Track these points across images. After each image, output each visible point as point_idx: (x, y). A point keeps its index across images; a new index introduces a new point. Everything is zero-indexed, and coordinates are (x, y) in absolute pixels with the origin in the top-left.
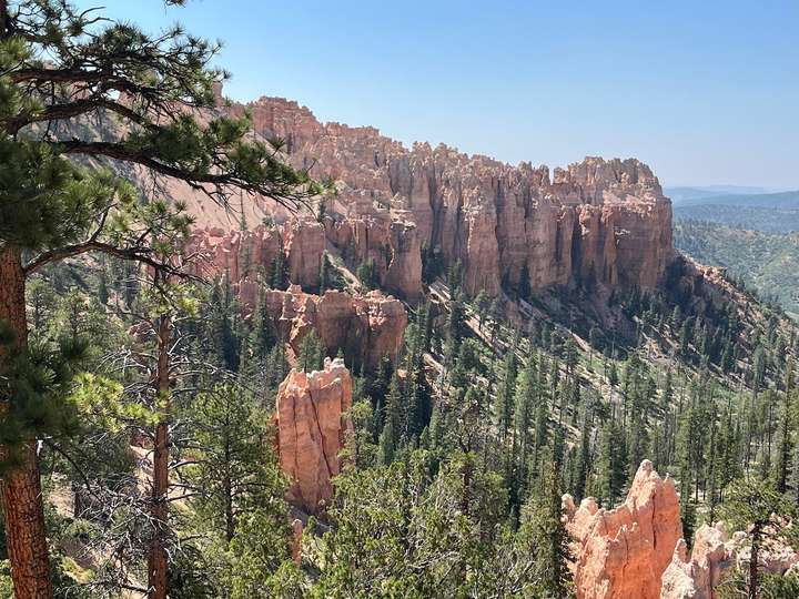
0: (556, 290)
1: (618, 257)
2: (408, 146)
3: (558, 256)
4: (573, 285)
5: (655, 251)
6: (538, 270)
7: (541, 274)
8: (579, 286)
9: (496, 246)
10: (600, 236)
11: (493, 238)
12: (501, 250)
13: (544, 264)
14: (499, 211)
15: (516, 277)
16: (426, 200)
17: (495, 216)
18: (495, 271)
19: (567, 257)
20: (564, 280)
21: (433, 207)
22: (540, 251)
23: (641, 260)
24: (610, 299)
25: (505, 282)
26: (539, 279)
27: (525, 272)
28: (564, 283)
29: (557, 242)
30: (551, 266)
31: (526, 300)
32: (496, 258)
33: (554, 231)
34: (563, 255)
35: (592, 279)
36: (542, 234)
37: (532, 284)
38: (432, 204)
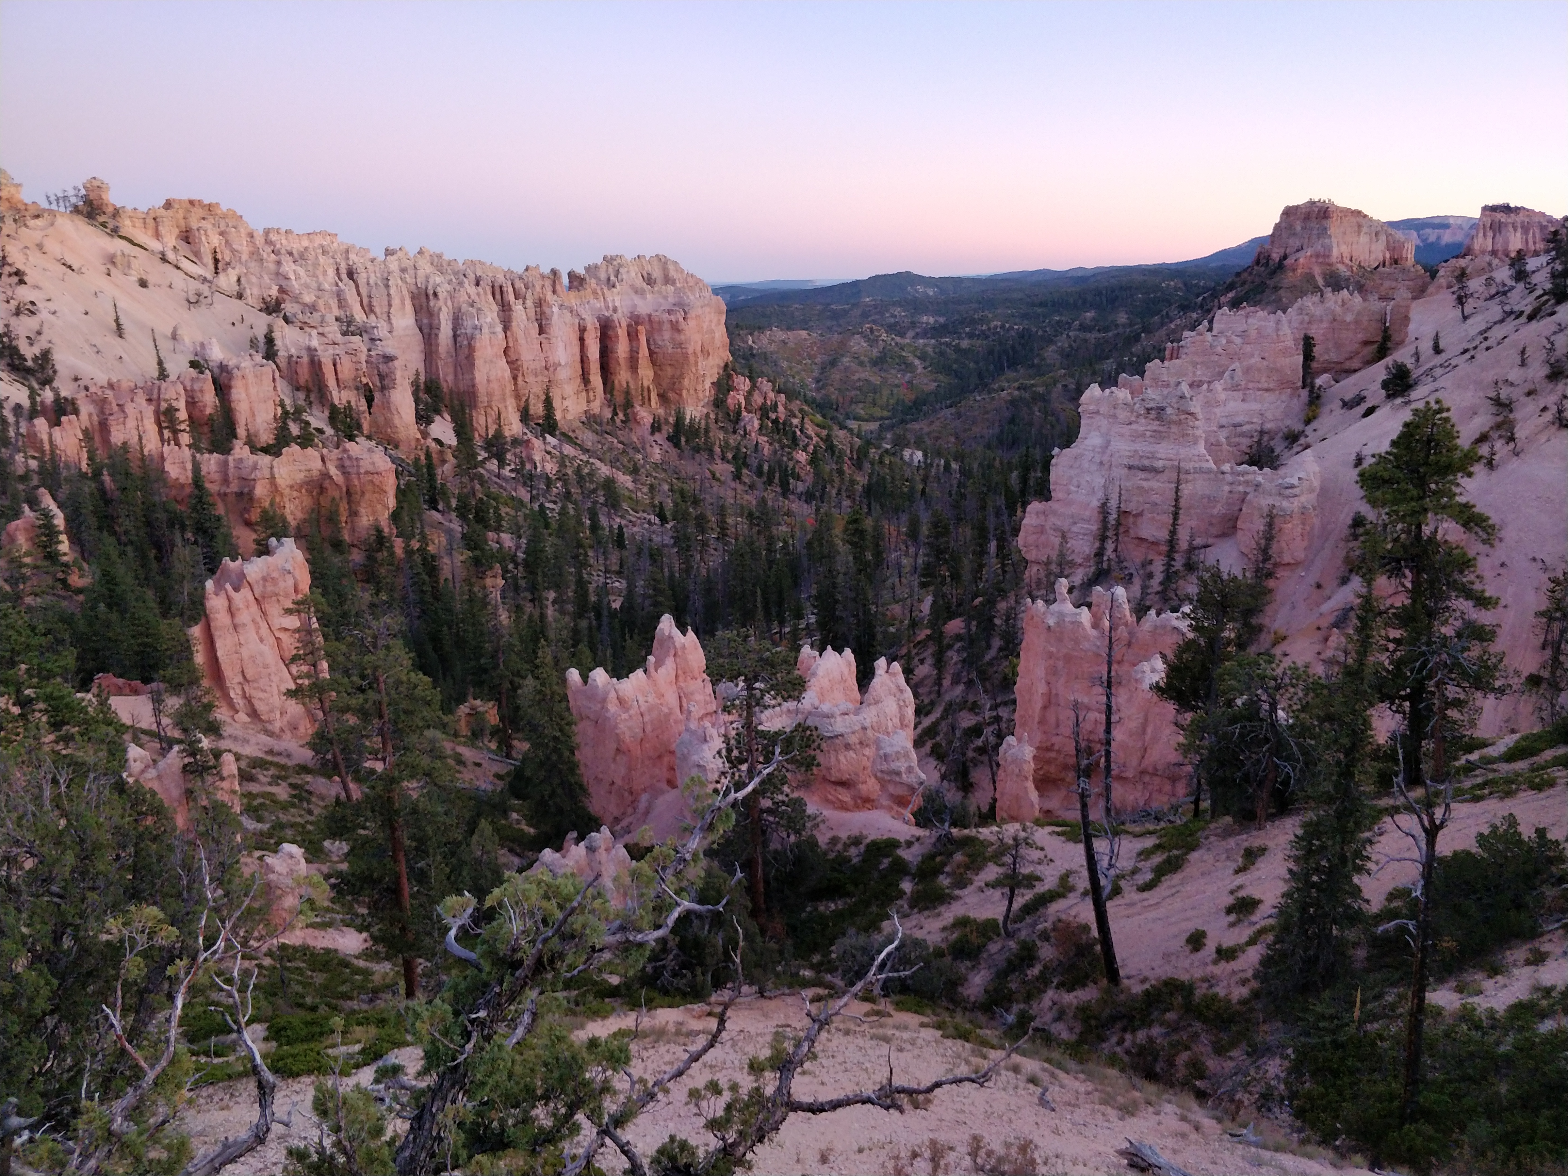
0: (590, 420)
1: (655, 374)
2: (378, 252)
3: (585, 379)
4: (607, 413)
6: (563, 398)
7: (567, 403)
8: (615, 413)
9: (508, 373)
10: (631, 351)
11: (503, 362)
12: (514, 377)
13: (570, 390)
14: (506, 329)
15: (537, 409)
16: (411, 321)
17: (501, 335)
18: (511, 403)
19: (596, 380)
20: (596, 407)
21: (421, 330)
22: (563, 374)
23: (682, 376)
24: (653, 426)
25: (525, 416)
26: (566, 410)
27: (548, 403)
28: (597, 411)
29: (583, 362)
30: (579, 391)
31: (553, 436)
32: (510, 387)
33: (577, 349)
34: (592, 378)
35: (628, 404)
36: (562, 353)
37: (558, 416)
38: (420, 324)
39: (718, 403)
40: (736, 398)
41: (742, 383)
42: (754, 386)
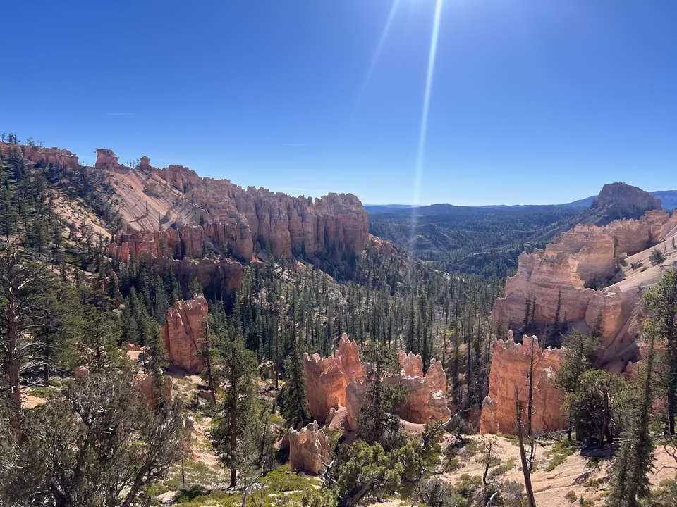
0: (318, 254)
1: (345, 238)
2: (245, 188)
3: (318, 239)
4: (326, 252)
5: (361, 235)
6: (309, 245)
7: (310, 247)
8: (328, 252)
9: (289, 235)
11: (287, 231)
12: (291, 236)
13: (312, 242)
14: (290, 219)
15: (299, 248)
16: (254, 214)
17: (288, 221)
18: (289, 246)
19: (322, 240)
20: (321, 249)
21: (258, 217)
22: (310, 236)
24: (342, 257)
25: (294, 251)
26: (310, 250)
27: (303, 246)
28: (321, 250)
29: (317, 232)
30: (315, 243)
31: (304, 260)
32: (289, 240)
33: (316, 227)
34: (320, 238)
35: (334, 249)
36: (310, 229)
37: (307, 251)
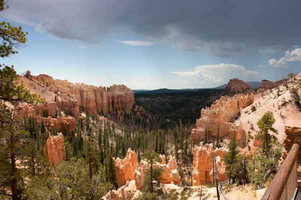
0: (109, 113)
1: (121, 105)
2: (74, 84)
3: (109, 105)
6: (105, 109)
8: (114, 112)
9: (95, 105)
10: (117, 101)
11: (95, 103)
12: (97, 105)
14: (96, 97)
15: (100, 111)
16: (79, 95)
18: (96, 110)
19: (111, 106)
20: (110, 111)
22: (105, 105)
23: (126, 106)
24: (121, 114)
25: (98, 111)
26: (105, 111)
27: (102, 110)
29: (109, 103)
30: (107, 108)
31: (103, 116)
32: (96, 107)
33: (108, 101)
35: (116, 110)
36: (105, 101)
38: (81, 96)
39: (133, 110)
40: (136, 109)
41: (137, 107)
42: (139, 107)
